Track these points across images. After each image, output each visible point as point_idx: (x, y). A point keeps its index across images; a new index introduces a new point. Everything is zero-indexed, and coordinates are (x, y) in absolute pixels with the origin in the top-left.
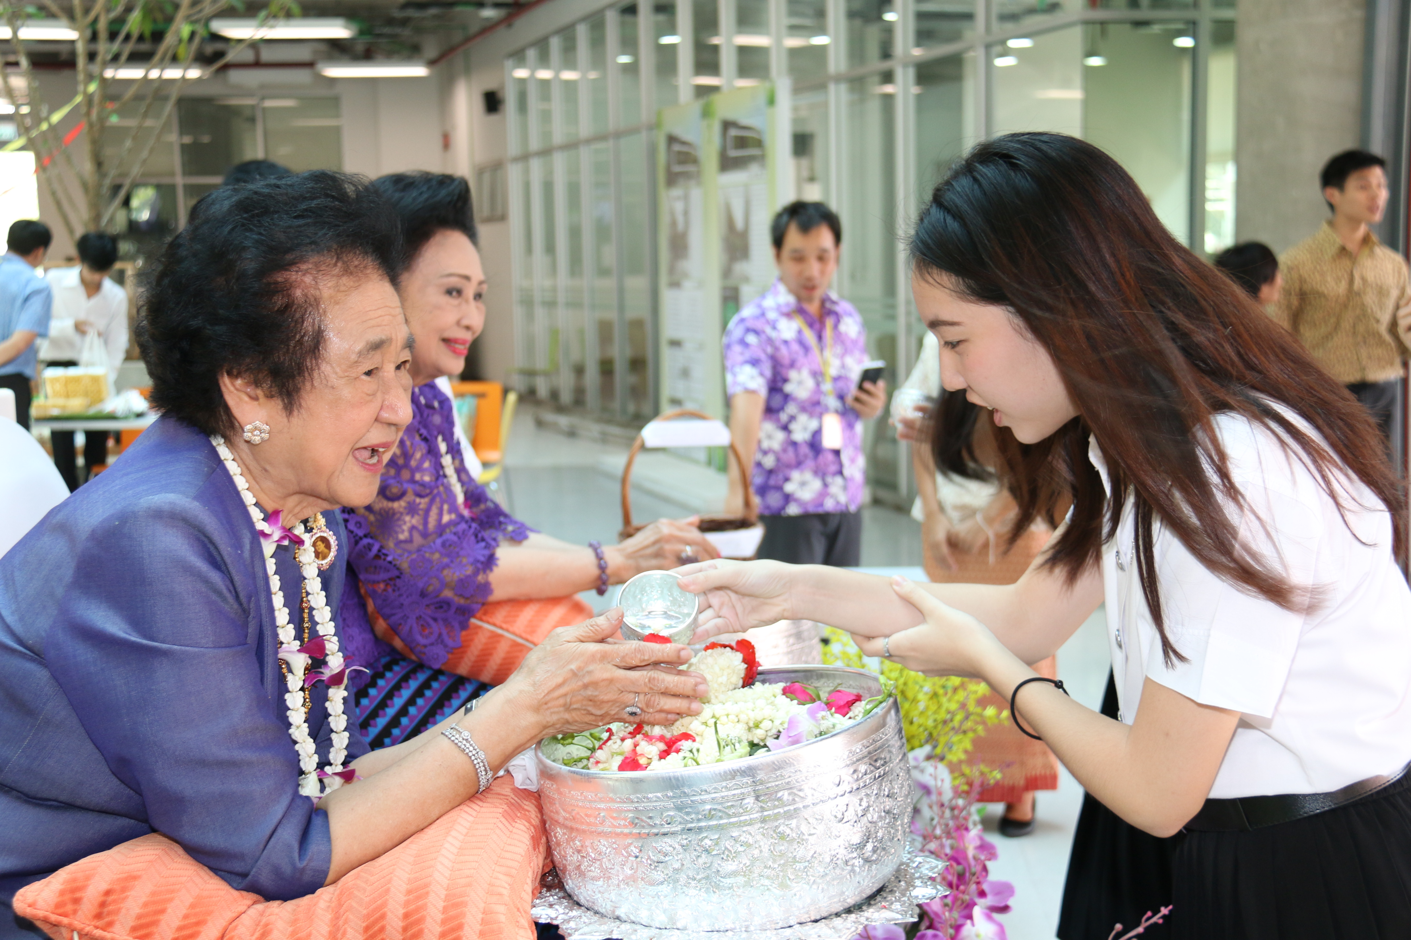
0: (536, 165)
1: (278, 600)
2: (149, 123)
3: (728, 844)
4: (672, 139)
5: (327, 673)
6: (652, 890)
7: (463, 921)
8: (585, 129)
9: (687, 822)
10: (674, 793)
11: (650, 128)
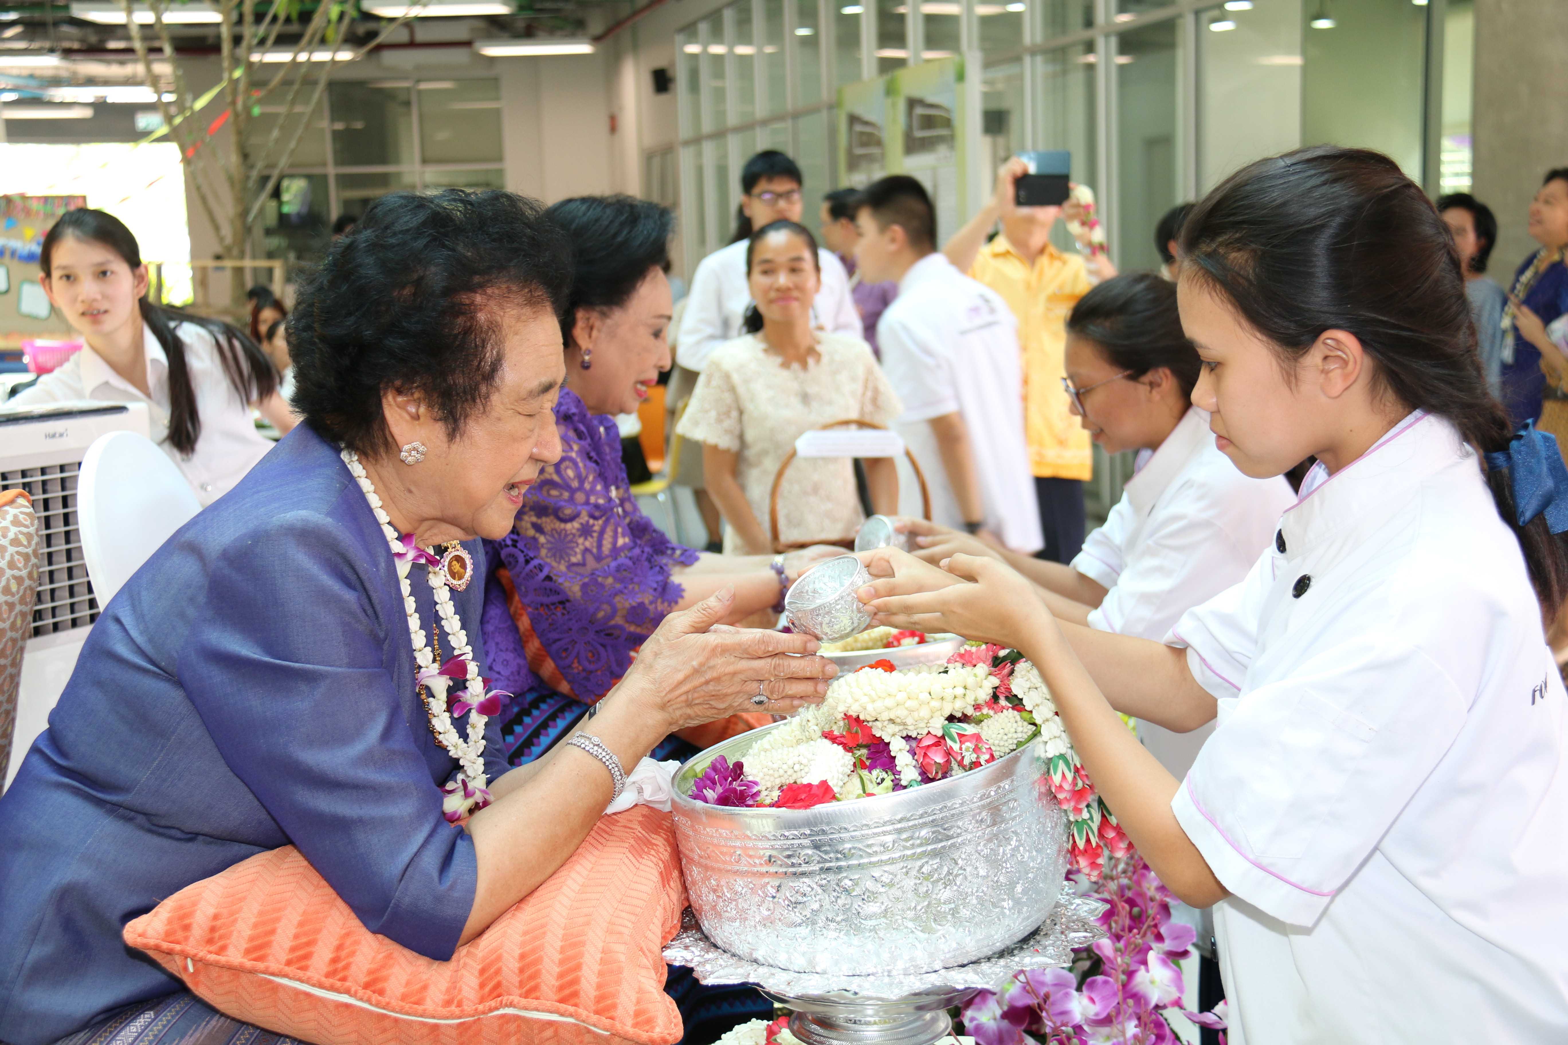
0: (709, 149)
1: (414, 622)
2: (298, 109)
3: (870, 884)
4: (853, 119)
6: (790, 932)
7: (581, 961)
8: (761, 108)
9: (826, 861)
10: (811, 830)
11: (830, 107)
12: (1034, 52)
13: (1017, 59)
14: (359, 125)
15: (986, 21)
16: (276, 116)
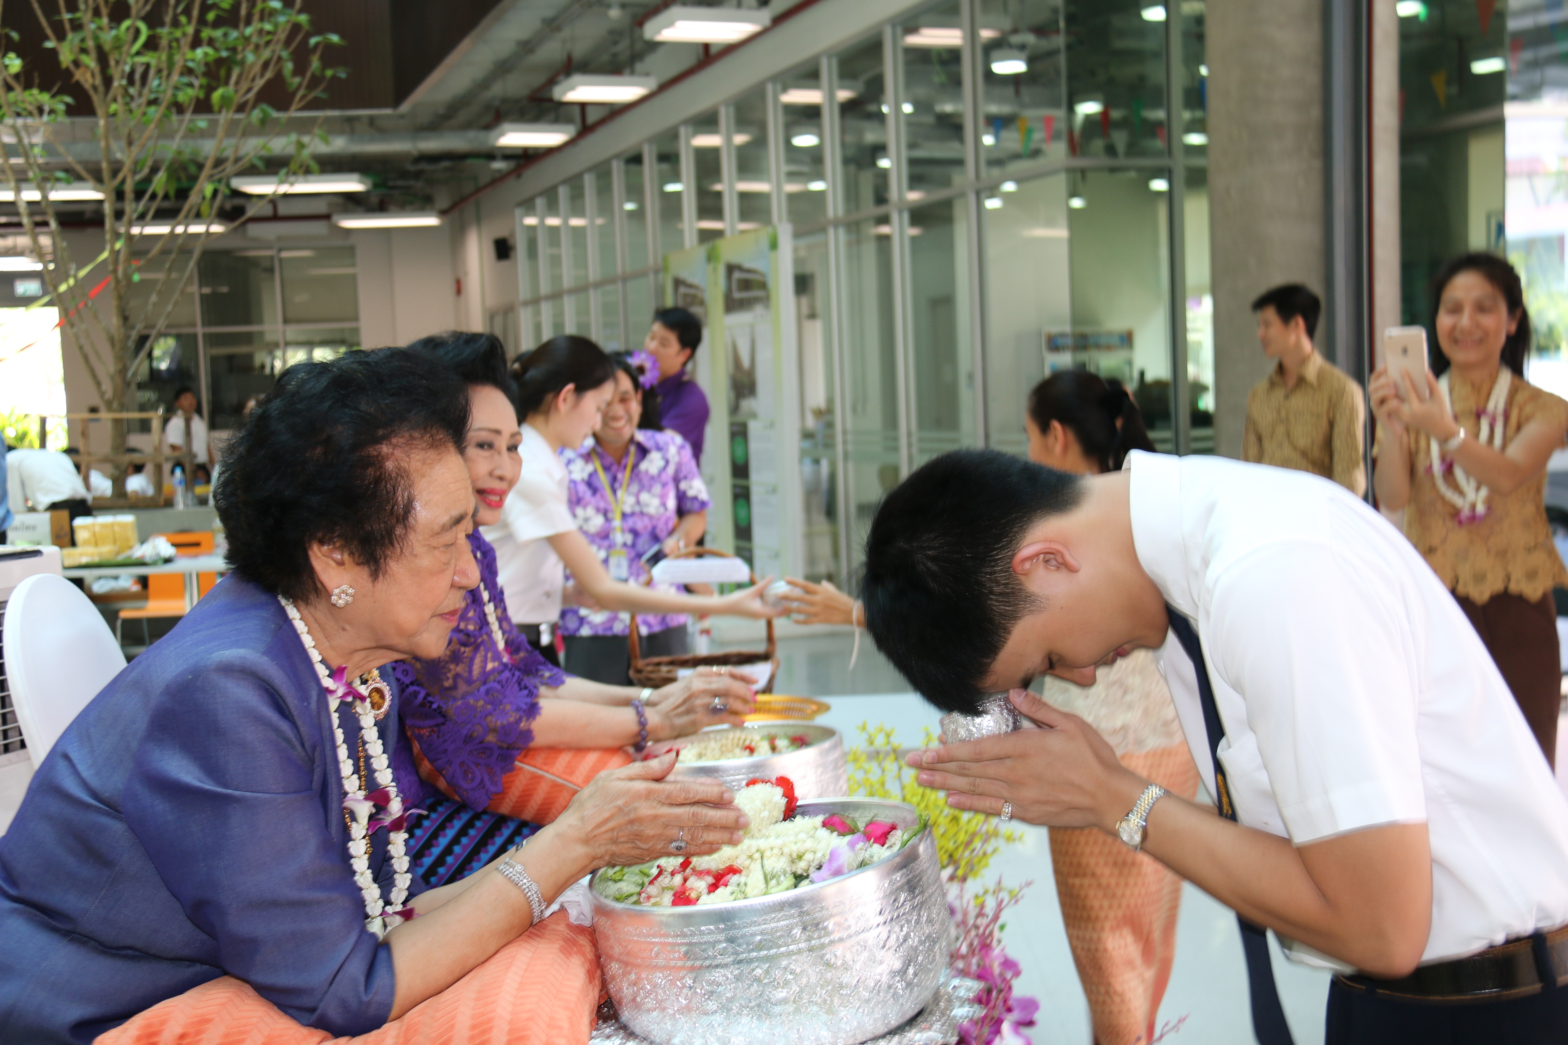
0: (546, 306)
1: (343, 752)
2: (175, 276)
3: (778, 973)
4: (678, 282)
5: (387, 821)
8: (594, 273)
9: (739, 952)
10: (726, 925)
11: (657, 272)
12: (836, 224)
13: (823, 230)
14: (224, 289)
15: (792, 198)
16: (154, 282)
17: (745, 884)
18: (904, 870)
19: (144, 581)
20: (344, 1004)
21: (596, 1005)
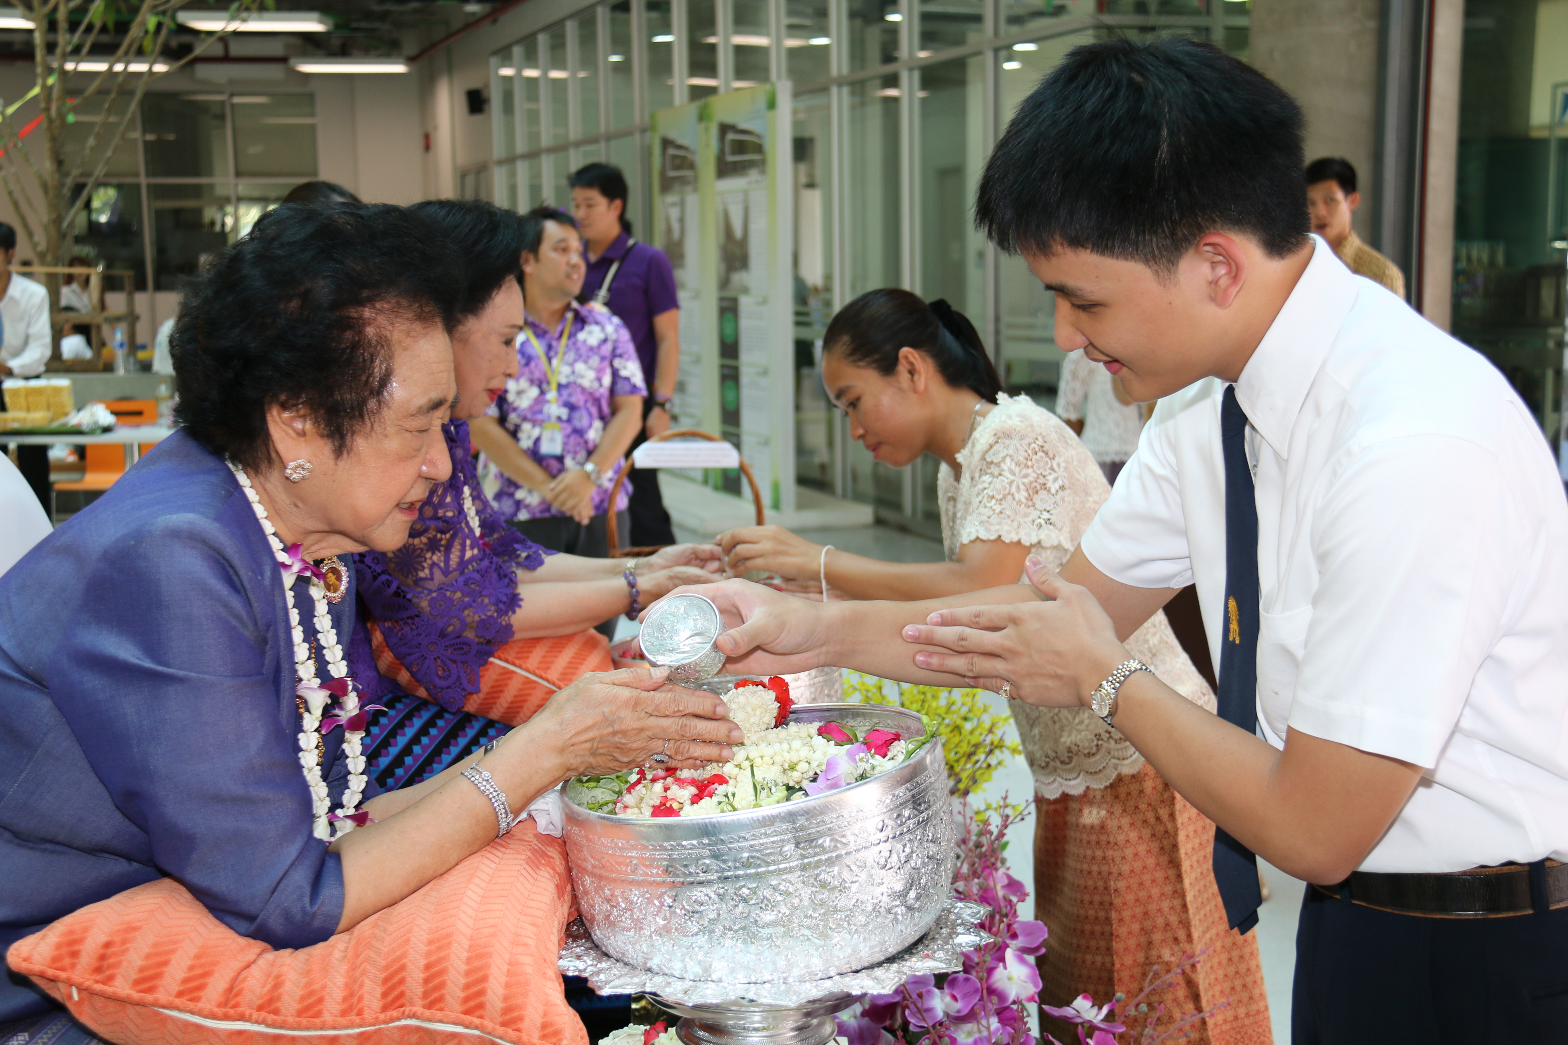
0: (522, 169)
2: (114, 119)
3: (767, 893)
4: (666, 143)
5: (343, 717)
6: (686, 941)
7: (488, 972)
8: (574, 131)
9: (723, 870)
10: (710, 840)
11: (643, 131)
12: (840, 82)
13: (825, 90)
14: (171, 137)
15: (793, 53)
16: (92, 125)
17: (734, 795)
18: (908, 785)
19: (81, 451)
20: (287, 915)
21: (565, 924)
